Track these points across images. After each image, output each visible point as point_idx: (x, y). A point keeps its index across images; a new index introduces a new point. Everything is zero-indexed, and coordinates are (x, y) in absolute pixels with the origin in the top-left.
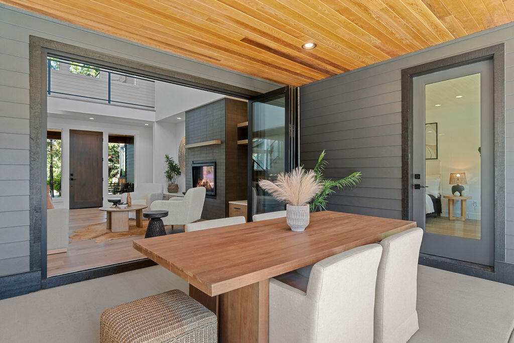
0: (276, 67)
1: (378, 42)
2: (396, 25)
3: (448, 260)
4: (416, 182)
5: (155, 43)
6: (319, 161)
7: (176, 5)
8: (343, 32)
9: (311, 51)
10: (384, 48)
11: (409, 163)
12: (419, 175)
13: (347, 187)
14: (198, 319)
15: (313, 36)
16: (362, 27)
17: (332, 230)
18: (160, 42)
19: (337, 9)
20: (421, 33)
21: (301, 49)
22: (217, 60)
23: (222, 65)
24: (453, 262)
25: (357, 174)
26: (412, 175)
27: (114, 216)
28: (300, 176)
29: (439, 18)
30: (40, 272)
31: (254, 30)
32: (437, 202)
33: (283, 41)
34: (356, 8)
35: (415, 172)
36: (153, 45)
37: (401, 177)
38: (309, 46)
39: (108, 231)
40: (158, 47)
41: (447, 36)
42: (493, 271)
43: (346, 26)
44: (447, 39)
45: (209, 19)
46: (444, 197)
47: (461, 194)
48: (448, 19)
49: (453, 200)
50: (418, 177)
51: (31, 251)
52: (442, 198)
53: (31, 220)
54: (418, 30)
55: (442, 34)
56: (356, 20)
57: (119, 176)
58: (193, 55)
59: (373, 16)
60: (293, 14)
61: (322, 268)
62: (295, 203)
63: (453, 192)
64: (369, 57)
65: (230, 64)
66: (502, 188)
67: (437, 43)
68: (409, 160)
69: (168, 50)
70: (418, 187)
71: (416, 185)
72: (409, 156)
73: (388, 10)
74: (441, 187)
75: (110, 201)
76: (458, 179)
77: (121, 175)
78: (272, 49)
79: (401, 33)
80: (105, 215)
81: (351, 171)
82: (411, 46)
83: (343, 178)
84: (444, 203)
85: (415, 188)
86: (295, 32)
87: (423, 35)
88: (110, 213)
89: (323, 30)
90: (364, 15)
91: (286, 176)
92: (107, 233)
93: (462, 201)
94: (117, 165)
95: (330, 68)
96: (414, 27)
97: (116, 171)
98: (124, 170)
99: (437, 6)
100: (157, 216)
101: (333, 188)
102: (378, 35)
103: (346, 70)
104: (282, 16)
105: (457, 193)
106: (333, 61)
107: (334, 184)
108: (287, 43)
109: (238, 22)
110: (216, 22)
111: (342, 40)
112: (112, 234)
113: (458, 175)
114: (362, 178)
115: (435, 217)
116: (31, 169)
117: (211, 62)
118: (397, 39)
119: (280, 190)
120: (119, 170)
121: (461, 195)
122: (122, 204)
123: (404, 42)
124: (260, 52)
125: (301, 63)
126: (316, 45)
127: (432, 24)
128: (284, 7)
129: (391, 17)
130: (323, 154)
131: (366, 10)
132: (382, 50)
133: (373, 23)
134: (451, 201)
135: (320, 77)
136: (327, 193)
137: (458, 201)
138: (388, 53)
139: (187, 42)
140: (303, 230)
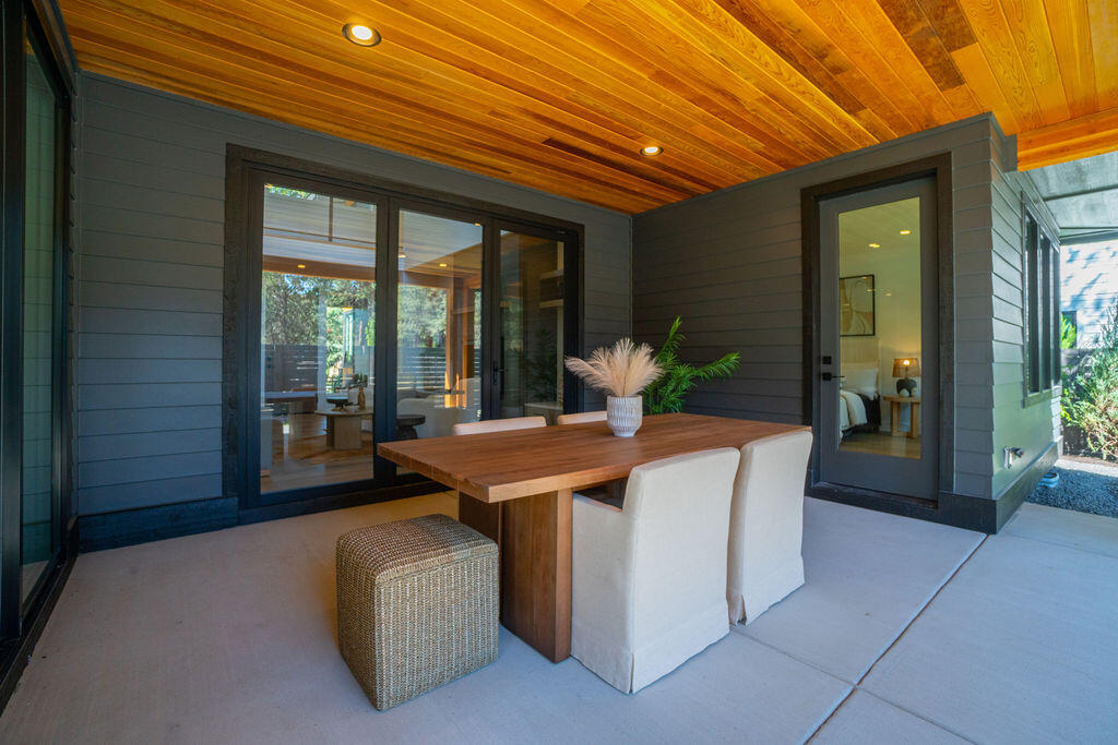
0: (601, 183)
1: (760, 145)
2: (784, 121)
3: (872, 494)
4: (824, 368)
5: (409, 148)
6: (671, 334)
7: (443, 95)
8: (702, 130)
9: (656, 159)
10: (772, 155)
11: (814, 338)
12: (830, 358)
13: (716, 378)
14: (471, 546)
15: (656, 136)
16: (731, 124)
17: (676, 435)
18: (415, 146)
19: (690, 98)
20: (826, 135)
21: (640, 156)
22: (506, 172)
23: (512, 179)
24: (879, 495)
25: (734, 357)
26: (819, 357)
27: (338, 424)
28: (626, 352)
29: (849, 112)
30: (236, 499)
31: (563, 127)
32: (872, 406)
33: (610, 144)
34: (719, 96)
35: (823, 354)
36: (405, 151)
37: (801, 360)
38: (651, 150)
39: (330, 448)
40: (413, 155)
41: (867, 138)
42: (936, 507)
43: (707, 122)
44: (868, 144)
45: (493, 113)
46: (885, 398)
47: (910, 392)
48: (863, 114)
49: (899, 403)
50: (828, 360)
51: (224, 467)
52: (882, 401)
53: (224, 419)
54: (821, 131)
55: (858, 136)
56: (722, 113)
57: (341, 362)
58: (466, 164)
59: (748, 109)
60: (624, 105)
61: (642, 472)
62: (619, 392)
63: (899, 391)
64: (750, 168)
65: (528, 178)
66: (950, 376)
67: (854, 149)
68: (814, 333)
69: (427, 158)
70: (828, 377)
71: (824, 374)
72: (814, 327)
73: (768, 100)
74: (880, 380)
75: (330, 401)
76: (907, 368)
77: (346, 360)
78: (594, 156)
79: (793, 133)
80: (324, 423)
81: (722, 352)
82: (814, 153)
83: (710, 362)
84: (884, 408)
85: (824, 379)
86: (626, 130)
87: (830, 137)
88: (331, 419)
89: (672, 127)
90: (732, 106)
91: (608, 353)
92: (328, 451)
93: (912, 404)
94: (338, 346)
95: (688, 184)
96: (812, 124)
97: (335, 356)
98: (351, 353)
99: (842, 96)
100: (407, 423)
101: (696, 379)
102: (760, 135)
103: (715, 188)
104: (606, 107)
105: (905, 392)
106: (692, 173)
107: (695, 373)
108: (615, 146)
109: (538, 117)
110: (504, 116)
111: (703, 143)
112: (335, 453)
113: (907, 363)
114: (742, 362)
115: (869, 432)
116: (225, 342)
117: (496, 175)
118: (789, 142)
119: (596, 372)
120: (342, 354)
121: (910, 396)
122: (351, 404)
123: (802, 147)
124: (573, 159)
125: (641, 176)
126: (661, 150)
127: (840, 121)
128: (607, 95)
129: (774, 111)
130: (677, 323)
131: (734, 99)
132: (769, 158)
133: (748, 118)
134: (896, 405)
135: (674, 198)
136: (684, 387)
137: (907, 404)
138: (779, 162)
139: (459, 147)
140: (632, 435)
